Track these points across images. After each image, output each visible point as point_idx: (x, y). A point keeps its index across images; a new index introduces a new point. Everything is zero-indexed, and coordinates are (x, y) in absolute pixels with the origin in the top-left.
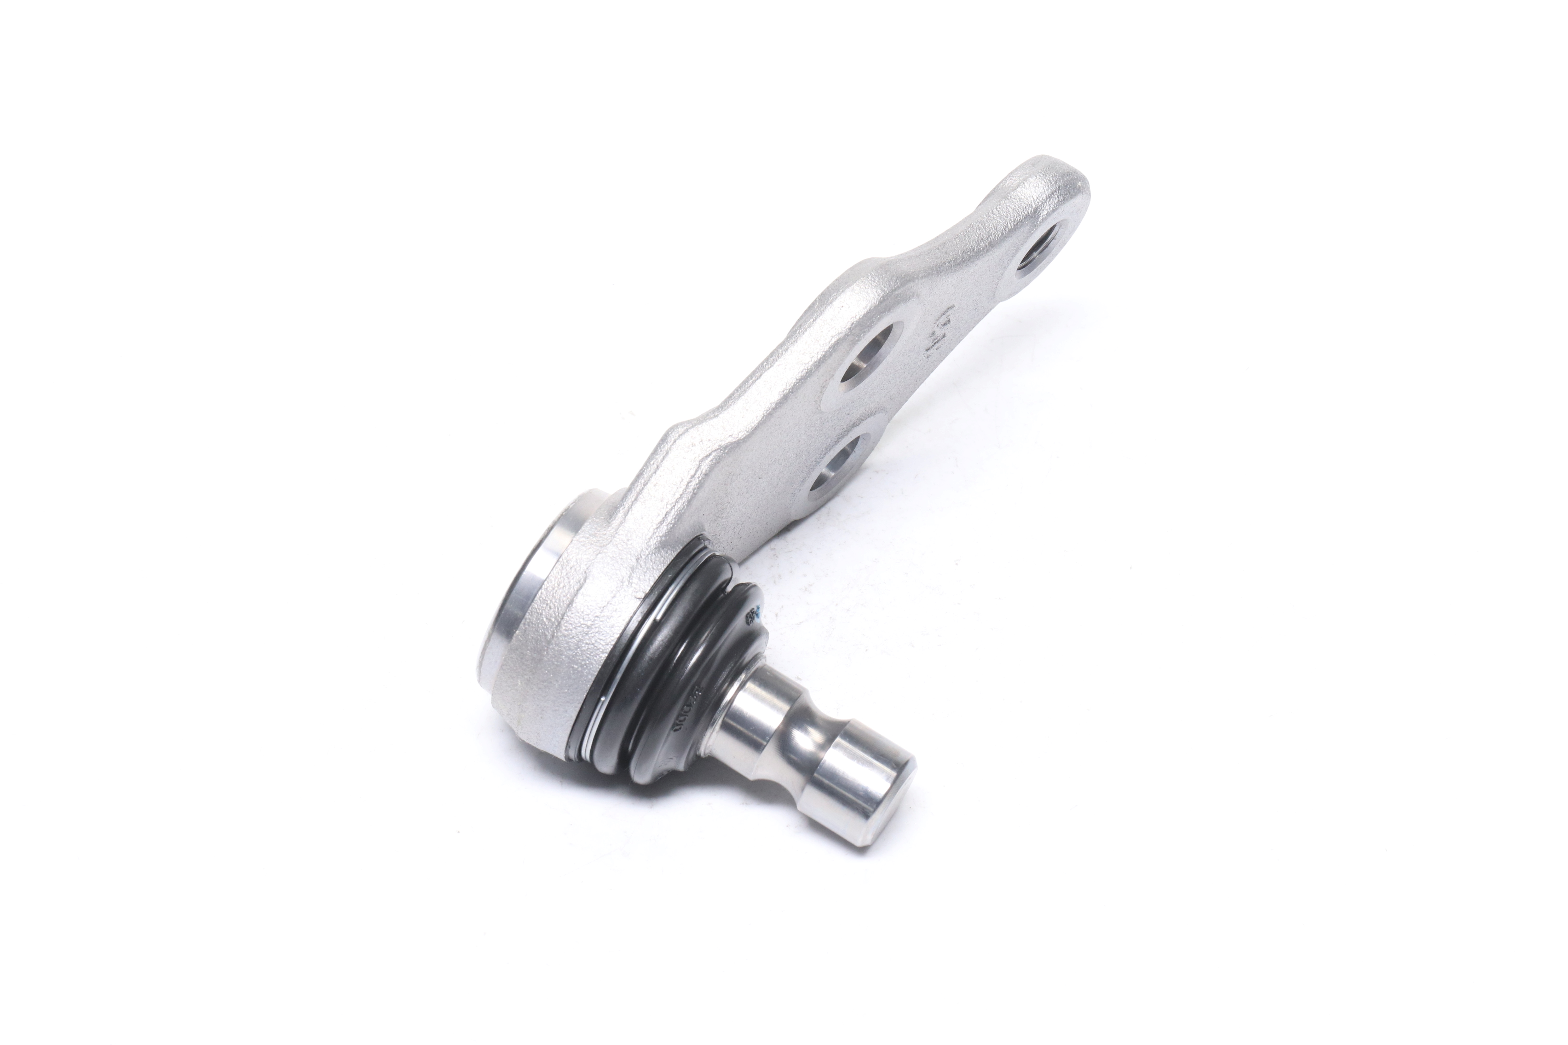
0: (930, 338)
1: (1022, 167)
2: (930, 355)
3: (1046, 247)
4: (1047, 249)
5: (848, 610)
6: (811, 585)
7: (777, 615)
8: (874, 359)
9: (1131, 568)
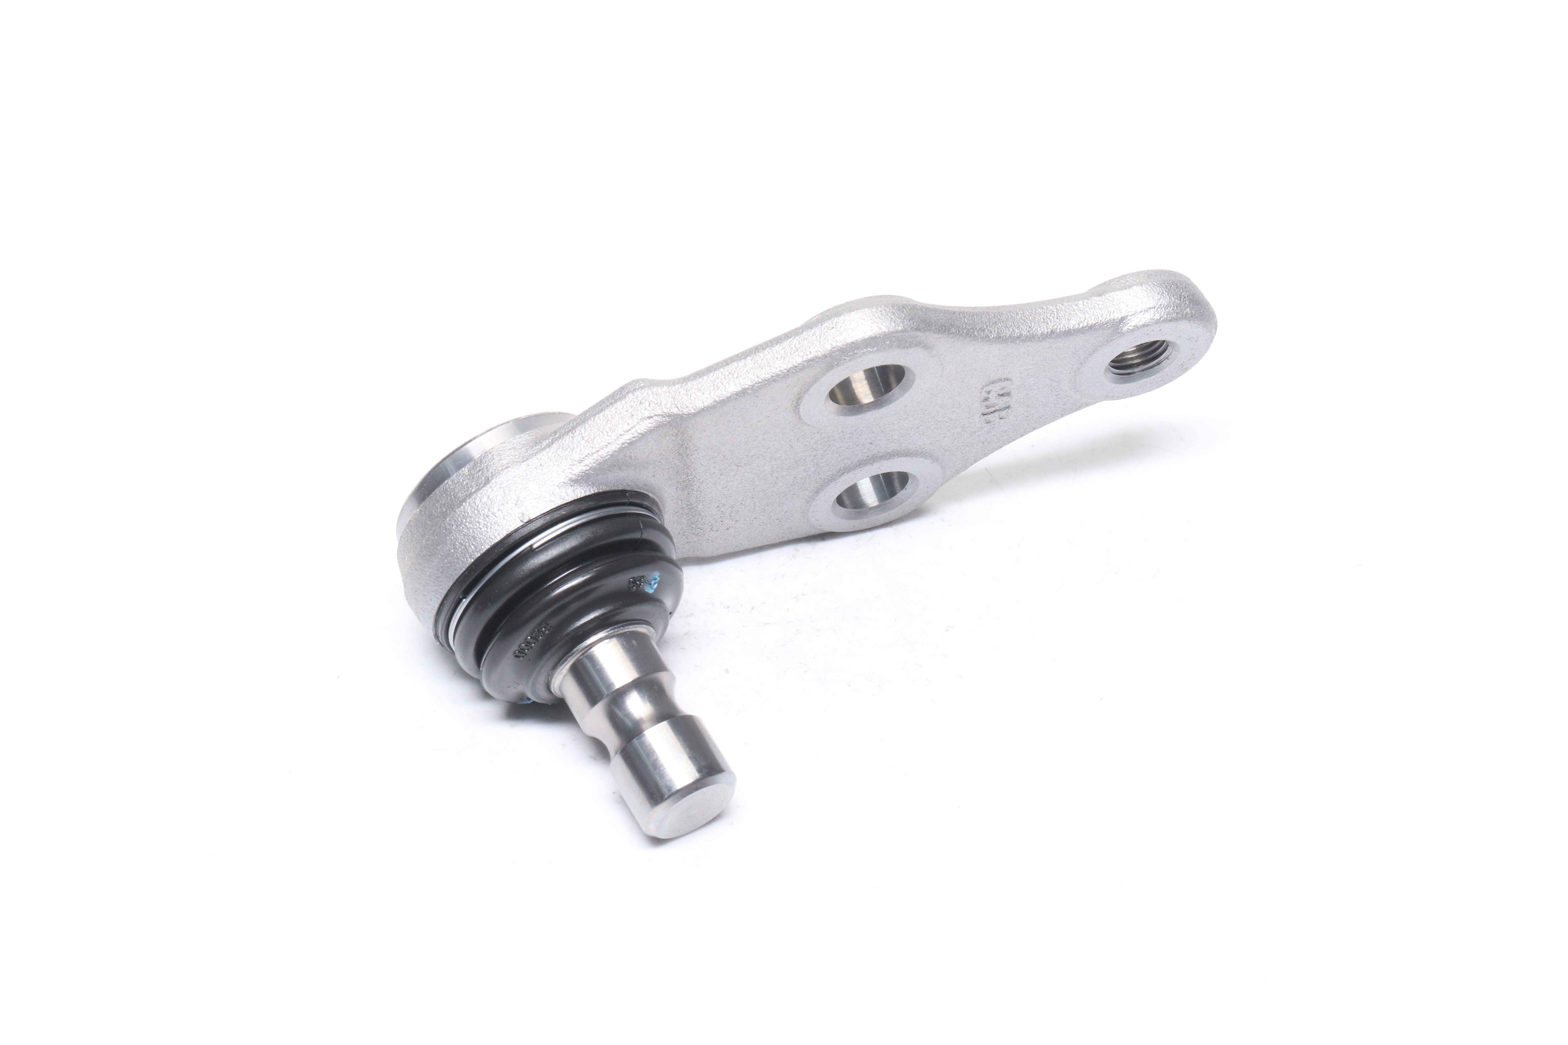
0: (982, 403)
1: (1138, 274)
2: (991, 422)
3: (1158, 364)
4: (1158, 366)
5: (818, 630)
6: (803, 595)
7: (753, 608)
8: (886, 396)
9: (1102, 699)
